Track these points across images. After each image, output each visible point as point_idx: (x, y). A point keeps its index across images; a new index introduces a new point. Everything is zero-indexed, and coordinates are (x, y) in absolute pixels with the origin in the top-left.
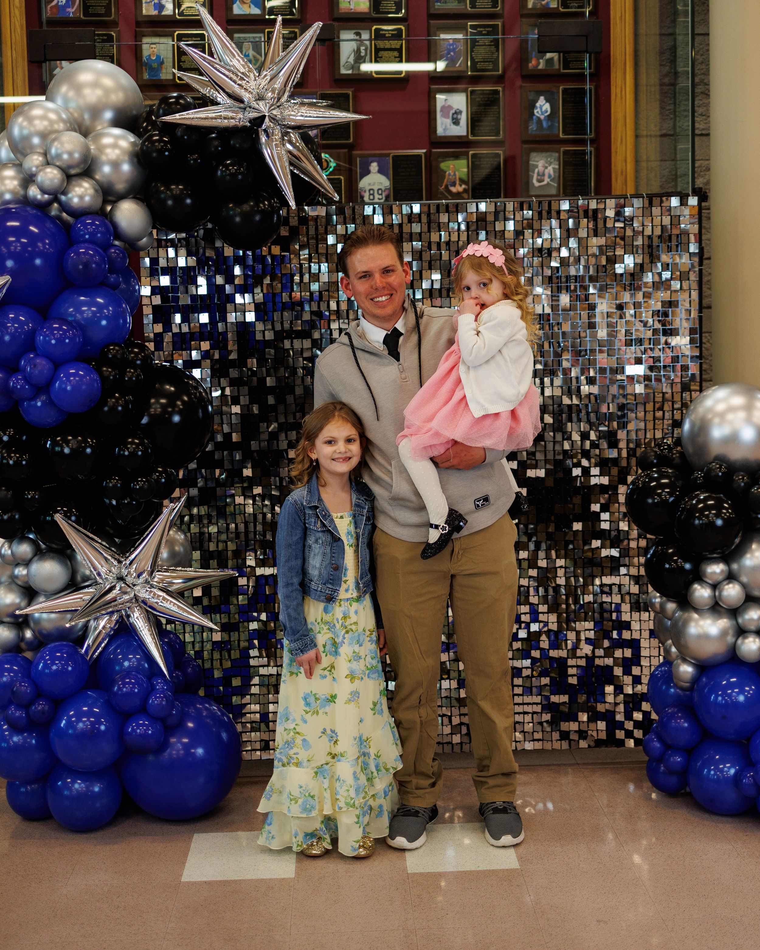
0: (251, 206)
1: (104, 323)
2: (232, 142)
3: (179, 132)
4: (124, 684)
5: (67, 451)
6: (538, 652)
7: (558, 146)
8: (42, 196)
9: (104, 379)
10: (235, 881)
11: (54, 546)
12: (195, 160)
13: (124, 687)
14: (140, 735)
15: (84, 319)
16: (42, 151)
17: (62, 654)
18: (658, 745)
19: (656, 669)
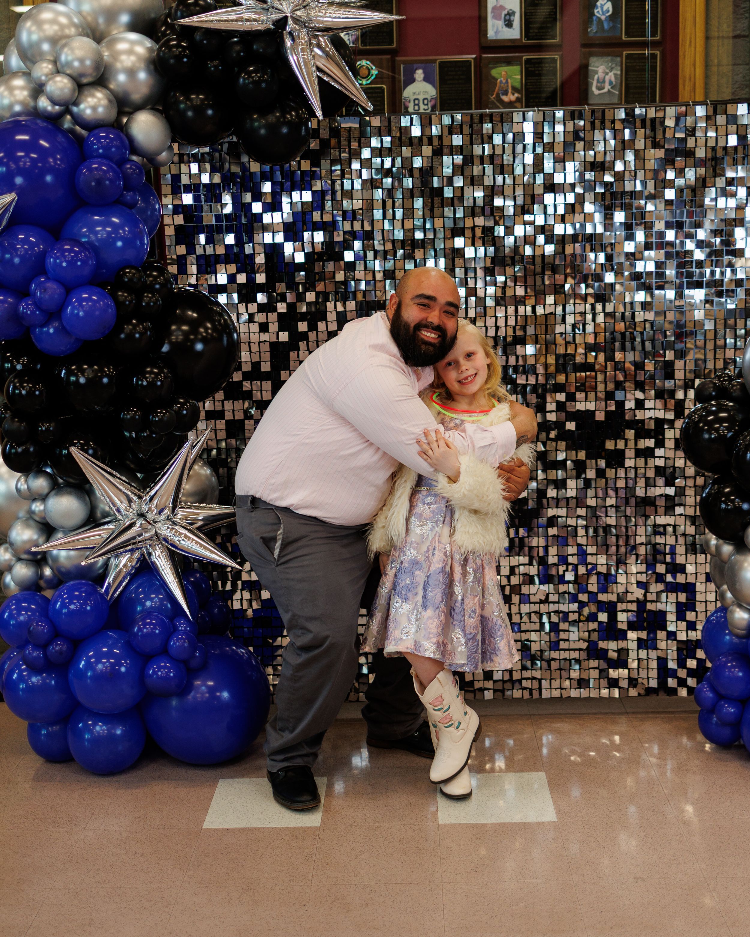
0: (277, 117)
1: (119, 244)
2: (255, 47)
3: (198, 36)
4: (145, 624)
5: (82, 380)
6: (586, 595)
7: (620, 49)
8: (53, 107)
9: (119, 304)
10: (259, 829)
11: (71, 480)
12: (216, 67)
13: (144, 627)
14: (161, 678)
15: (98, 240)
16: (52, 58)
17: (81, 592)
18: (711, 695)
19: (712, 615)
